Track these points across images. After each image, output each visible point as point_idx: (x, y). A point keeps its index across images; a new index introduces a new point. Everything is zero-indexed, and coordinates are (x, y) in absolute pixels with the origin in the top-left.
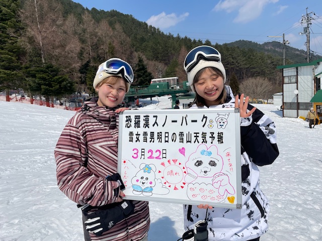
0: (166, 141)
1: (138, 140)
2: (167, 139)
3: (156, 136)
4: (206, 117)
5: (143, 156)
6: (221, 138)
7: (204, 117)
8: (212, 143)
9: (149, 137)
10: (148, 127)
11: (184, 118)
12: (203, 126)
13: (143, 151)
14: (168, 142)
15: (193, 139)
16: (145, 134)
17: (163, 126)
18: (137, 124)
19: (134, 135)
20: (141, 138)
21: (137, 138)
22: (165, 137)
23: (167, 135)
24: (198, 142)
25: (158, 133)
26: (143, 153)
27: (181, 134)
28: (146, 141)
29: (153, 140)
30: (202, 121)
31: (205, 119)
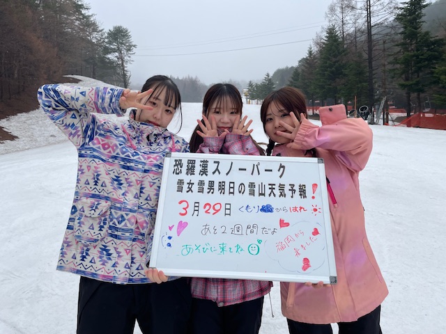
0: (230, 193)
1: (190, 190)
2: (232, 190)
3: (216, 186)
4: (284, 167)
5: (196, 212)
6: (303, 192)
7: (282, 166)
8: (292, 197)
9: (206, 187)
10: (207, 175)
11: (255, 167)
12: (281, 177)
13: (197, 205)
14: (233, 193)
15: (268, 191)
16: (201, 183)
17: (227, 174)
18: (191, 170)
19: (185, 183)
20: (195, 188)
21: (189, 187)
22: (230, 188)
23: (232, 185)
24: (274, 195)
25: (220, 183)
26: (196, 208)
27: (252, 185)
28: (203, 192)
29: (212, 191)
30: (279, 170)
31: (282, 169)
